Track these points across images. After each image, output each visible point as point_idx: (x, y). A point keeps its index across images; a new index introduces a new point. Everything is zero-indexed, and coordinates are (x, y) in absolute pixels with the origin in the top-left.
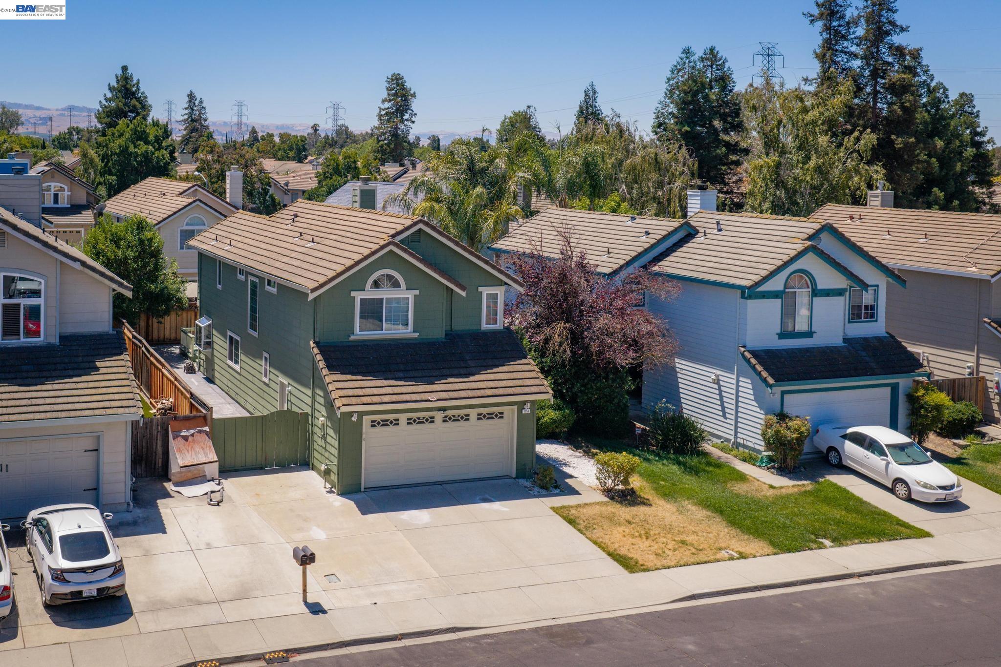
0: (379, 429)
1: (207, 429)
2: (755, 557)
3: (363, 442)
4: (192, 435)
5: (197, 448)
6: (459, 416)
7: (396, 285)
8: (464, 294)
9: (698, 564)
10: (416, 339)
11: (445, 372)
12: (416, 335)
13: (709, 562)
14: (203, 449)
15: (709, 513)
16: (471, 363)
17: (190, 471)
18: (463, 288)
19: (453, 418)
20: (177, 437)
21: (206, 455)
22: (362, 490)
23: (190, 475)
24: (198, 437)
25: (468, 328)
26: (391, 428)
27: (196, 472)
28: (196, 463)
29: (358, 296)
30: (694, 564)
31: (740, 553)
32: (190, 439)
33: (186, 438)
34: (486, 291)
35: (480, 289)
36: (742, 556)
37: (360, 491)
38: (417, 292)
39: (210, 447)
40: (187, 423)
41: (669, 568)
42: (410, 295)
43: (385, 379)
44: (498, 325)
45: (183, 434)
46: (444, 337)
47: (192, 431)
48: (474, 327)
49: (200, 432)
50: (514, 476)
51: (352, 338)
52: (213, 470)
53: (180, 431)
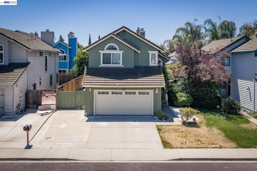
0: (101, 95)
1: (55, 94)
2: (226, 148)
3: (94, 99)
4: (50, 96)
5: (50, 100)
6: (131, 92)
7: (115, 49)
8: (139, 52)
9: (197, 148)
10: (123, 67)
11: (127, 77)
12: (123, 66)
13: (202, 148)
14: (52, 100)
15: (220, 132)
16: (139, 75)
17: (45, 106)
18: (139, 50)
19: (129, 93)
20: (44, 96)
21: (52, 102)
22: (94, 115)
23: (45, 108)
24: (51, 96)
25: (144, 65)
26: (106, 95)
27: (47, 107)
28: (48, 104)
29: (102, 52)
30: (195, 148)
31: (220, 146)
32: (49, 97)
33: (47, 97)
34: (151, 52)
35: (149, 52)
36: (221, 147)
37: (93, 115)
38: (123, 51)
39: (55, 100)
40: (48, 92)
41: (182, 148)
42: (121, 52)
43: (105, 78)
44: (156, 64)
45: (46, 95)
46: (134, 67)
47: (50, 95)
48: (147, 65)
49: (52, 95)
50: (153, 115)
51: (100, 66)
52: (54, 107)
53: (45, 94)
